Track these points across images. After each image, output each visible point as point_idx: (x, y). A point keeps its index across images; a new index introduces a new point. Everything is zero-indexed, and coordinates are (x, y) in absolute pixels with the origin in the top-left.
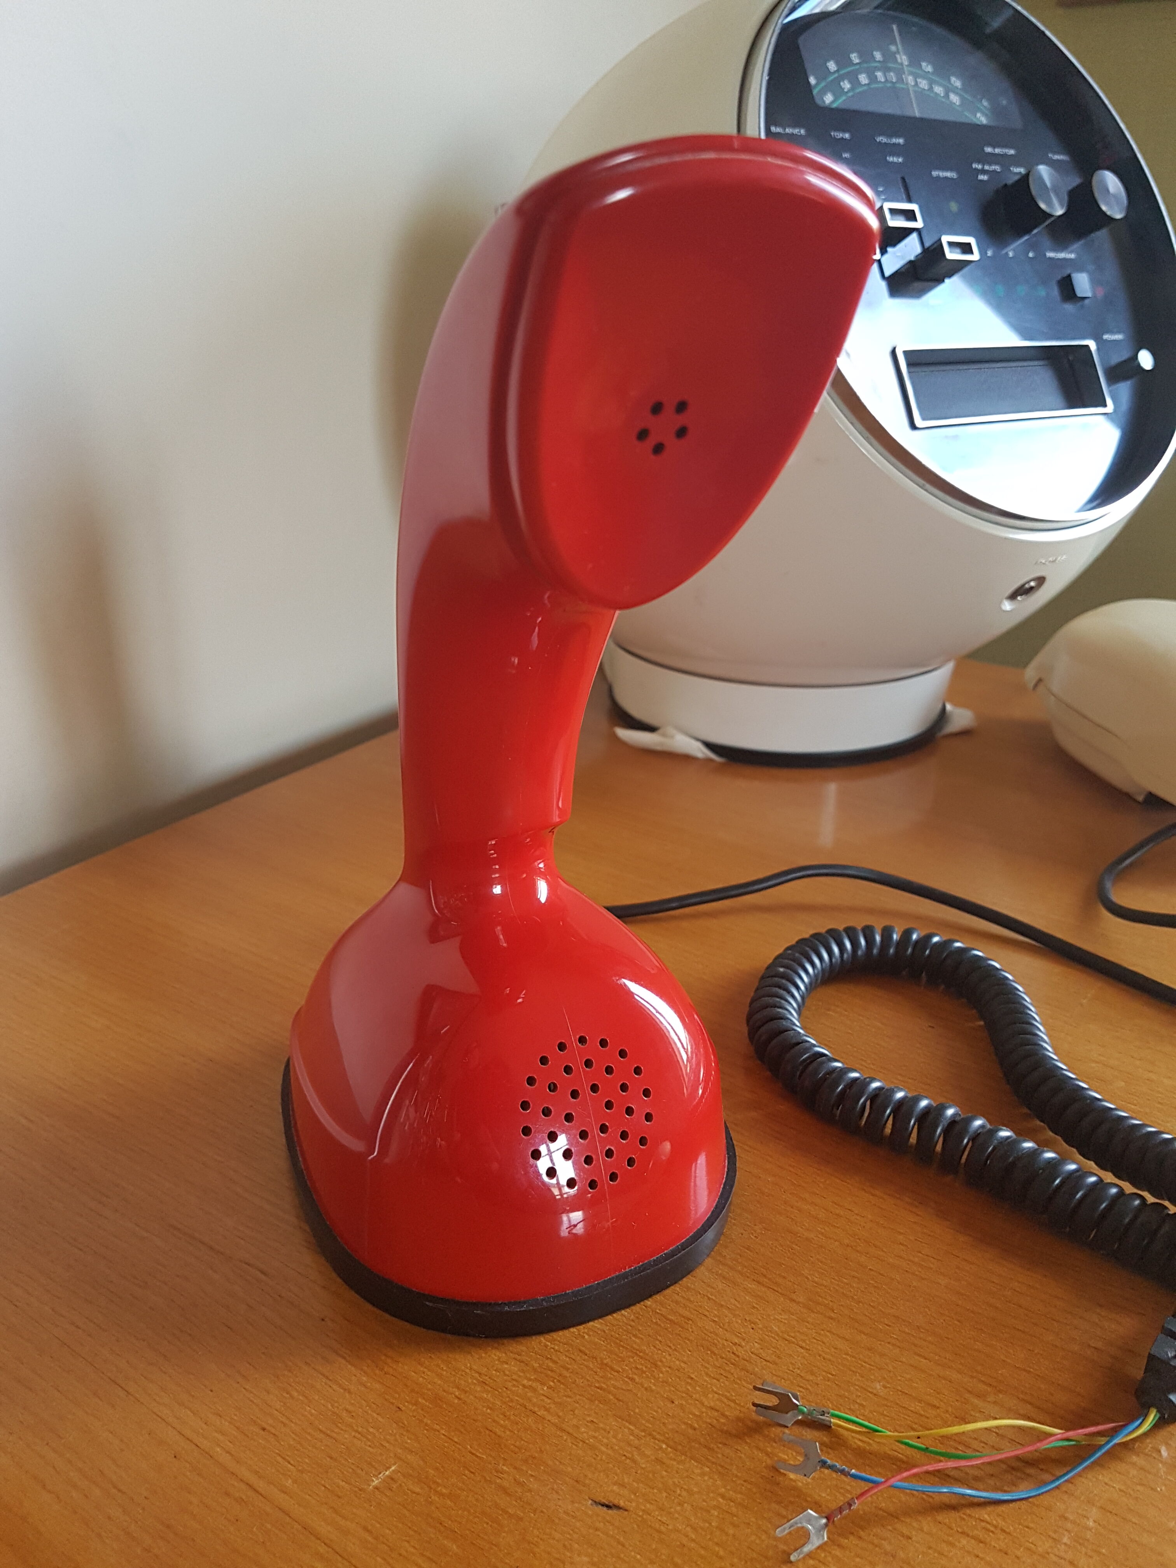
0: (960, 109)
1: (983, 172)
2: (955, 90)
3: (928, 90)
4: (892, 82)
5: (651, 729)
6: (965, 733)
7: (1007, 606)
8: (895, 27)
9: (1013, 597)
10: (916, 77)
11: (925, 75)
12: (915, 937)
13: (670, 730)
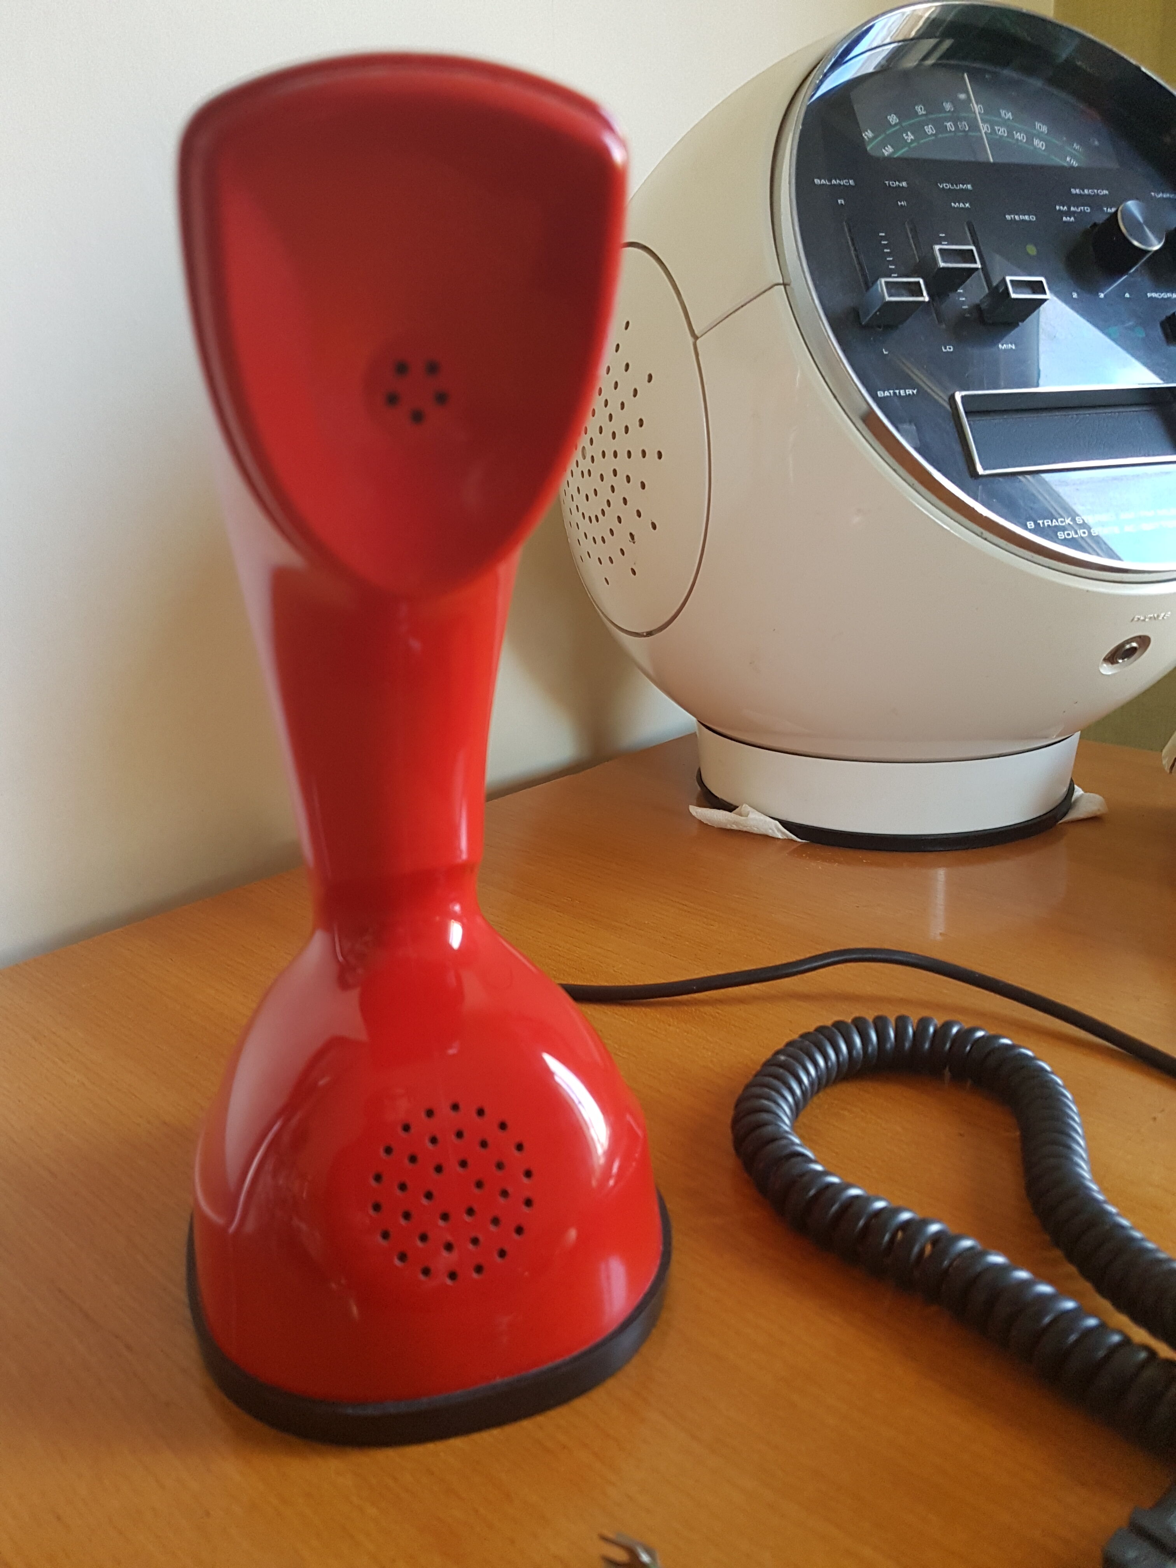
0: (1045, 153)
1: (1069, 213)
2: (1039, 136)
3: (1008, 136)
4: (964, 131)
5: (730, 808)
6: (1093, 819)
7: (1107, 670)
8: (966, 75)
9: (1112, 658)
10: (992, 125)
11: (1005, 123)
12: (955, 1030)
13: (745, 808)
